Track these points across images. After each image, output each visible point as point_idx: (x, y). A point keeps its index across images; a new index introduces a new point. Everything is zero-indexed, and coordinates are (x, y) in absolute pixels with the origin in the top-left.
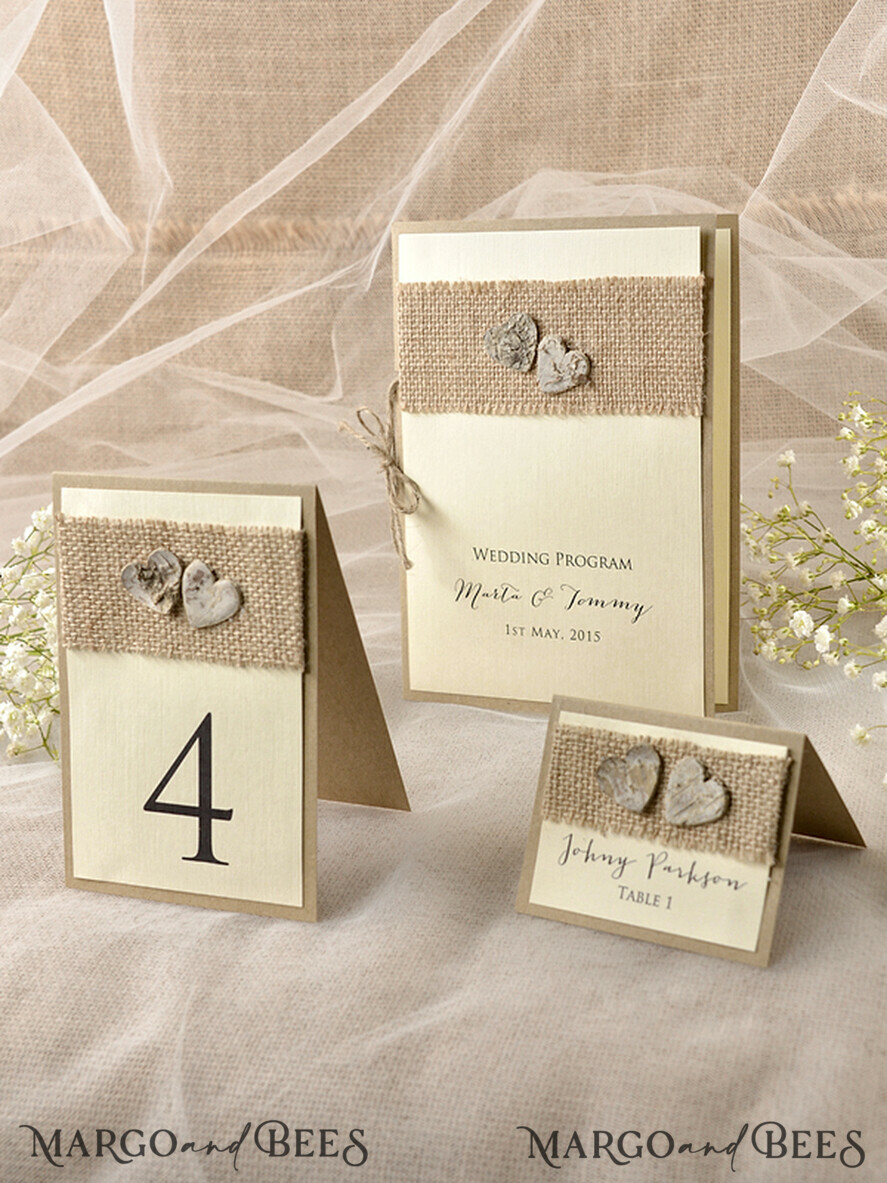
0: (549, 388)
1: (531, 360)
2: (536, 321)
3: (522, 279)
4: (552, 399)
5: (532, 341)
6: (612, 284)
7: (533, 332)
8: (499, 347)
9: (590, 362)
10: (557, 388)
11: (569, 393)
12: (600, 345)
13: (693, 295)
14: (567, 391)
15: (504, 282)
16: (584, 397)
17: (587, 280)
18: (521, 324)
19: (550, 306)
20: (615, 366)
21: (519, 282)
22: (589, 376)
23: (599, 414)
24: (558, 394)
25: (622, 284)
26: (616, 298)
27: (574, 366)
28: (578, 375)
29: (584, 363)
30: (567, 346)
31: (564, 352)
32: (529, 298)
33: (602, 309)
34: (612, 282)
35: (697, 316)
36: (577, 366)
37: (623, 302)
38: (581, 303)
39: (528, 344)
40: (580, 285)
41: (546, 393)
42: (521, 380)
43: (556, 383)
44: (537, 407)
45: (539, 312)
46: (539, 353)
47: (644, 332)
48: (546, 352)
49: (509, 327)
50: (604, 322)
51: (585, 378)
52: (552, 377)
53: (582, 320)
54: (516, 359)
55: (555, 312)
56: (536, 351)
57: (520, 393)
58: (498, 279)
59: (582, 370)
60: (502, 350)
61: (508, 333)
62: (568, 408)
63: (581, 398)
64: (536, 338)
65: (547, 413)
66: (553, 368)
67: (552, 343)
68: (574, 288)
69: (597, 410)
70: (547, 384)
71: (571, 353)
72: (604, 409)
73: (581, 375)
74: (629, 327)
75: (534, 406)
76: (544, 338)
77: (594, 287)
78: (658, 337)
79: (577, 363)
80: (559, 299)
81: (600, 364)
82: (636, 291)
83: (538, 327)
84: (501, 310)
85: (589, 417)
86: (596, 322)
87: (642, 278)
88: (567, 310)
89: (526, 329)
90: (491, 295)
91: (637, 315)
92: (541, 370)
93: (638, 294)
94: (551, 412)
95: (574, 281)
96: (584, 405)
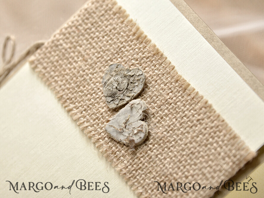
0: (110, 130)
1: (120, 105)
2: (146, 86)
3: (166, 54)
4: (106, 139)
5: (132, 94)
6: (205, 108)
7: (137, 90)
8: (112, 79)
9: (146, 139)
10: (114, 135)
11: (118, 145)
12: (163, 135)
13: (238, 160)
14: (119, 143)
15: (155, 46)
16: (123, 156)
17: (196, 91)
18: (137, 78)
19: (162, 85)
20: (157, 156)
21: (162, 55)
22: (137, 146)
23: (119, 174)
24: (112, 139)
25: (210, 113)
26: (199, 117)
27: (136, 132)
28: (131, 138)
29: (142, 135)
30: (145, 117)
31: (140, 118)
32: (157, 69)
33: (185, 116)
34: (207, 106)
35: (227, 173)
36: (137, 133)
37: (200, 123)
38: (180, 100)
39: (128, 94)
40: (189, 90)
41: (106, 131)
42: (103, 110)
43: (117, 131)
44: (94, 135)
45: (153, 82)
46: (128, 104)
47: (192, 153)
48: (132, 108)
49: (129, 74)
50: (178, 125)
51: (134, 145)
52: (119, 126)
53: (169, 111)
54: (113, 96)
55: (161, 91)
56: (127, 103)
57: (95, 117)
58: (153, 42)
59: (137, 139)
60: (111, 83)
61: (125, 76)
62: (108, 152)
63: (121, 155)
64: (135, 95)
65: (94, 143)
66: (124, 121)
67: (139, 106)
68: (185, 88)
69: (121, 170)
70: (111, 126)
71: (143, 123)
72: (125, 174)
73: (133, 141)
74: (188, 141)
75: (93, 133)
76: (139, 99)
77: (195, 98)
78: (195, 164)
79: (140, 131)
80: (170, 86)
81: (151, 146)
82: (213, 125)
83: (143, 90)
84: (137, 60)
85: (113, 170)
86: (174, 120)
87: (223, 121)
88: (168, 97)
89: (136, 84)
90: (141, 46)
91: (198, 139)
92: (119, 116)
93: (212, 128)
94: (97, 145)
95: (189, 85)
96: (118, 160)
